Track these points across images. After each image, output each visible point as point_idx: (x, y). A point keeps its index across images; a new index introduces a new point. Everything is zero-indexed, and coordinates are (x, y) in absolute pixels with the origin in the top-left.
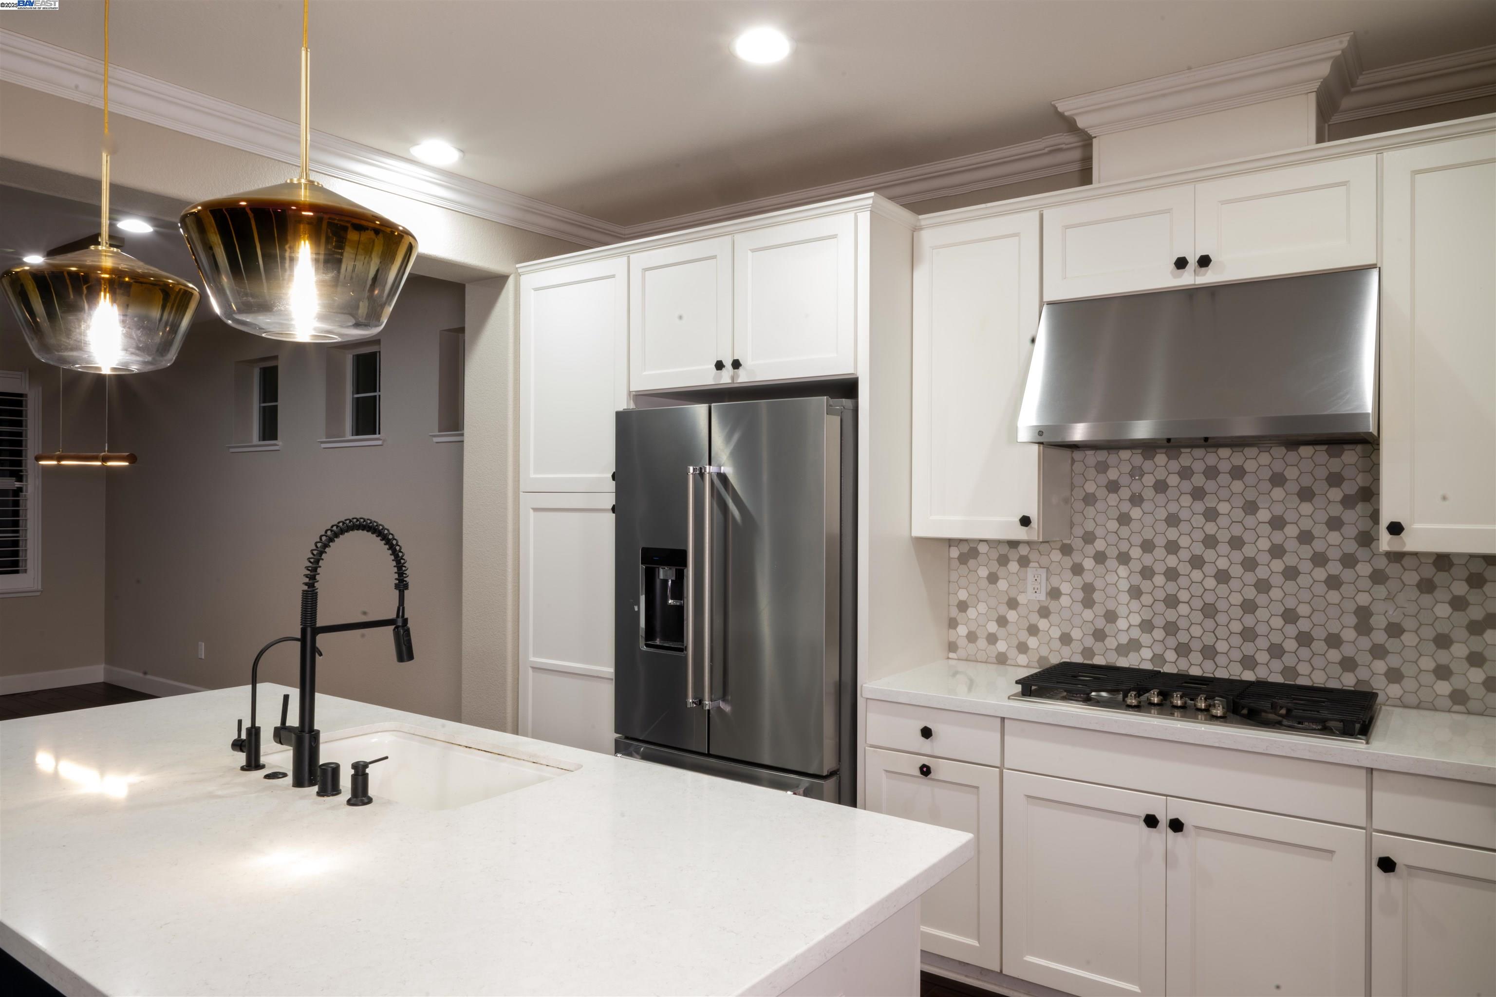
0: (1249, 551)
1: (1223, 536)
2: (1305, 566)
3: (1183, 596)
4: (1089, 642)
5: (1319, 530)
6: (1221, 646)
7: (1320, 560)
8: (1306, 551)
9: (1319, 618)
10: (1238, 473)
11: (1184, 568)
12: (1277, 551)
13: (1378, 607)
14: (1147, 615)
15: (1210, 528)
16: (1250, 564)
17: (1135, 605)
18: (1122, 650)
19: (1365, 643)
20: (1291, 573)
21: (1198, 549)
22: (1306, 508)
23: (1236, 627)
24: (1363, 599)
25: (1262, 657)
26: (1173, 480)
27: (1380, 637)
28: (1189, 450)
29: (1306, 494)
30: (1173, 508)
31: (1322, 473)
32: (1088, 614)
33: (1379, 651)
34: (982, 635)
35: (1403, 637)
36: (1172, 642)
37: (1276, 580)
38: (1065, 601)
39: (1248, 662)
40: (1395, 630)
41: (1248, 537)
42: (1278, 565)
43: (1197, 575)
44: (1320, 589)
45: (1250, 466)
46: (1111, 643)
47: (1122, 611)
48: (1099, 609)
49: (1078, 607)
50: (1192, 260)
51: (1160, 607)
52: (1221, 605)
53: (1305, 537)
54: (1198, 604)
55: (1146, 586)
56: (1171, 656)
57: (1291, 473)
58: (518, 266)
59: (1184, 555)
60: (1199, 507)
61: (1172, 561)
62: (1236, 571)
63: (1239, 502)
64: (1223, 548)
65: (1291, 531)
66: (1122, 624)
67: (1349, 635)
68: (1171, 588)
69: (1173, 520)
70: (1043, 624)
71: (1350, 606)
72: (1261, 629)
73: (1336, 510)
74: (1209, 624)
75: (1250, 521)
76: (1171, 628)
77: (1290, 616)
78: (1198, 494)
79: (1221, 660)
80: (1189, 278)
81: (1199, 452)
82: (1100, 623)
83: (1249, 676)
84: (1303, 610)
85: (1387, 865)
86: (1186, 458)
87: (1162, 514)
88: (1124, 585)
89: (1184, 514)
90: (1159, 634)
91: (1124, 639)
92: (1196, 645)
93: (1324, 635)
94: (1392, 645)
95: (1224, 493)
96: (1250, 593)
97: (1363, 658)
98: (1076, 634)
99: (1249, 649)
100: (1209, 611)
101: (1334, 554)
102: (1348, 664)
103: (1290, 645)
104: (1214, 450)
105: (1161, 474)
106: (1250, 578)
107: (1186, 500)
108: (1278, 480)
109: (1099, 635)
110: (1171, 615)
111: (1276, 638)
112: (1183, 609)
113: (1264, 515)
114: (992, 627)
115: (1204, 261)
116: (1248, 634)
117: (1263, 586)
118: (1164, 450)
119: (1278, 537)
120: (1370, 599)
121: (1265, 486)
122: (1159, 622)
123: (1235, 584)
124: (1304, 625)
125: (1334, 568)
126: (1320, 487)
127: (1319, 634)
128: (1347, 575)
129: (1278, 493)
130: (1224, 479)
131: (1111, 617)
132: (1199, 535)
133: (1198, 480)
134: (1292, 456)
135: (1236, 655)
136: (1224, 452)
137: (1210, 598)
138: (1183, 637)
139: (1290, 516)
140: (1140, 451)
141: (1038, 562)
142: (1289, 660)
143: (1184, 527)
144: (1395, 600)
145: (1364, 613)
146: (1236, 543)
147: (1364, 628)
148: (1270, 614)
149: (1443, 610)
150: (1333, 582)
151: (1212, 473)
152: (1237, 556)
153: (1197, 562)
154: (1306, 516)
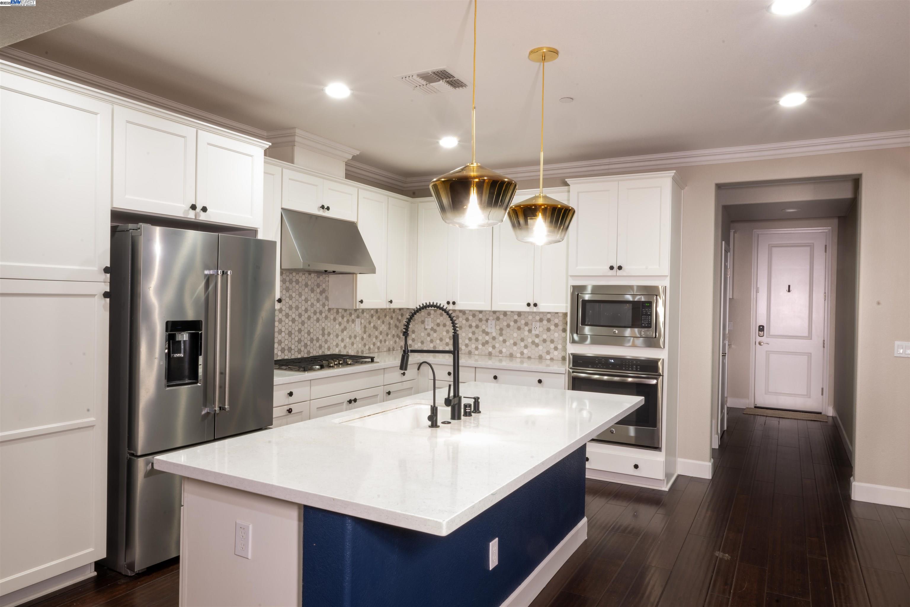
0: (300, 310)
2: (312, 315)
5: (315, 303)
6: (293, 347)
7: (315, 313)
8: (312, 310)
9: (315, 333)
10: (297, 282)
12: (306, 310)
13: (326, 328)
16: (300, 315)
19: (323, 339)
20: (309, 318)
22: (312, 295)
23: (297, 339)
24: (323, 325)
25: (302, 349)
27: (326, 336)
29: (312, 291)
35: (330, 336)
37: (306, 321)
39: (299, 351)
40: (329, 334)
41: (300, 305)
42: (306, 315)
44: (315, 322)
45: (300, 280)
52: (293, 331)
53: (312, 305)
57: (309, 283)
62: (297, 318)
63: (297, 292)
65: (309, 303)
67: (320, 337)
71: (321, 328)
72: (302, 339)
73: (318, 296)
74: (290, 339)
75: (300, 300)
77: (309, 333)
79: (293, 352)
80: (321, 213)
83: (299, 356)
84: (312, 330)
89: (284, 297)
93: (316, 338)
96: (300, 326)
99: (299, 346)
100: (290, 334)
101: (318, 311)
103: (309, 343)
106: (300, 320)
108: (306, 285)
111: (306, 341)
113: (303, 298)
115: (328, 209)
116: (300, 341)
117: (303, 323)
119: (306, 305)
121: (304, 287)
123: (296, 323)
124: (312, 336)
125: (318, 315)
126: (315, 288)
129: (306, 290)
135: (296, 349)
137: (290, 329)
139: (309, 298)
144: (329, 324)
145: (323, 329)
146: (297, 308)
147: (323, 335)
148: (304, 333)
149: (337, 326)
150: (318, 320)
151: (291, 281)
152: (297, 313)
153: (287, 316)
154: (312, 298)
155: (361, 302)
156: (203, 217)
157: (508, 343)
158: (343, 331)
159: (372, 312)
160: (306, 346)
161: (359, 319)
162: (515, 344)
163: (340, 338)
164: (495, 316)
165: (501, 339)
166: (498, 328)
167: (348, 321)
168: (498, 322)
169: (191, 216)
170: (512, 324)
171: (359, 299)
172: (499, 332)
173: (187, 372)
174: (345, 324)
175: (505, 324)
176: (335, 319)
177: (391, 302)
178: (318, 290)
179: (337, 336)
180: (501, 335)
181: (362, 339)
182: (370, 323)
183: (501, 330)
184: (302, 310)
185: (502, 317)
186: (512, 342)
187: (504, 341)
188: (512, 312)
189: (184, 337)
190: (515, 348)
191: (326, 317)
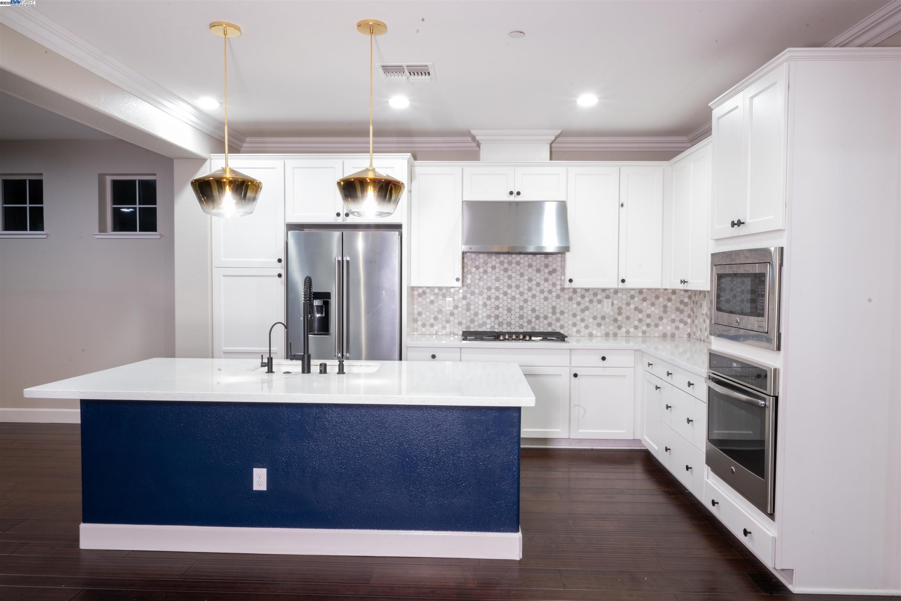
0: (521, 289)
1: (514, 285)
2: (538, 294)
3: (501, 305)
4: (469, 324)
5: (542, 282)
6: (513, 322)
7: (542, 292)
8: (538, 289)
9: (541, 310)
10: (518, 263)
11: (501, 296)
12: (530, 289)
13: (558, 306)
14: (489, 312)
15: (510, 282)
16: (522, 294)
17: (485, 309)
18: (480, 326)
19: (554, 317)
20: (534, 296)
21: (506, 289)
22: (538, 275)
23: (518, 315)
24: (554, 304)
25: (525, 324)
26: (498, 265)
27: (558, 315)
28: (503, 255)
29: (538, 271)
30: (498, 275)
31: (543, 264)
32: (468, 314)
33: (558, 320)
34: (428, 324)
35: (564, 315)
36: (497, 321)
37: (530, 299)
38: (460, 309)
39: (521, 326)
40: (562, 313)
41: (521, 285)
42: (530, 294)
43: (505, 298)
44: (542, 301)
45: (522, 261)
46: (476, 323)
47: (480, 312)
48: (472, 312)
49: (464, 312)
50: (515, 193)
51: (493, 310)
52: (513, 308)
53: (538, 285)
54: (506, 308)
55: (488, 303)
56: (496, 326)
57: (534, 264)
58: (211, 155)
59: (501, 291)
60: (506, 275)
61: (497, 294)
62: (518, 296)
63: (518, 273)
64: (514, 289)
65: (534, 282)
66: (480, 316)
67: (550, 315)
68: (497, 303)
69: (497, 279)
70: (452, 318)
71: (550, 306)
72: (525, 315)
73: (547, 276)
74: (509, 314)
75: (522, 280)
76: (497, 317)
77: (534, 310)
78: (506, 270)
79: (513, 326)
80: (512, 198)
81: (506, 256)
82: (473, 317)
84: (537, 308)
85: (576, 375)
86: (502, 257)
87: (494, 277)
88: (481, 303)
89: (501, 277)
90: (493, 319)
91: (481, 322)
92: (505, 322)
93: (543, 316)
94: (561, 317)
95: (514, 270)
96: (522, 303)
97: (554, 322)
98: (464, 321)
99: (521, 322)
100: (509, 310)
101: (546, 290)
102: (550, 324)
103: (533, 320)
104: (511, 255)
105: (494, 263)
106: (522, 298)
107: (502, 272)
108: (530, 266)
109: (472, 321)
110: (497, 312)
111: (529, 318)
112: (501, 310)
113: (526, 277)
114: (432, 321)
115: (518, 193)
116: (521, 317)
117: (526, 301)
118: (494, 255)
119: (530, 285)
120: (556, 304)
121: (527, 268)
122: (493, 315)
123: (517, 301)
124: (537, 313)
125: (546, 294)
126: (542, 268)
127: (542, 315)
128: (550, 296)
129: (530, 270)
130: (514, 265)
131: (476, 314)
132: (506, 284)
133: (506, 265)
134: (534, 258)
135: (517, 324)
136: (514, 256)
137: (509, 306)
138: (500, 319)
139: (534, 278)
140: (487, 255)
141: (450, 296)
142: (533, 325)
143: (501, 282)
144: (562, 303)
145: (554, 308)
146: (518, 287)
147: (554, 313)
148: (527, 310)
149: (575, 306)
150: (546, 299)
151: (510, 263)
152: (518, 291)
153: (505, 294)
154: (538, 278)
155: (571, 281)
158: (583, 311)
159: (632, 293)
160: (529, 322)
161: (609, 299)
163: (579, 318)
167: (591, 301)
169: (340, 220)
174: (587, 304)
176: (572, 299)
177: (623, 281)
178: (547, 271)
179: (574, 315)
181: (616, 320)
182: (628, 304)
184: (524, 289)
191: (558, 297)
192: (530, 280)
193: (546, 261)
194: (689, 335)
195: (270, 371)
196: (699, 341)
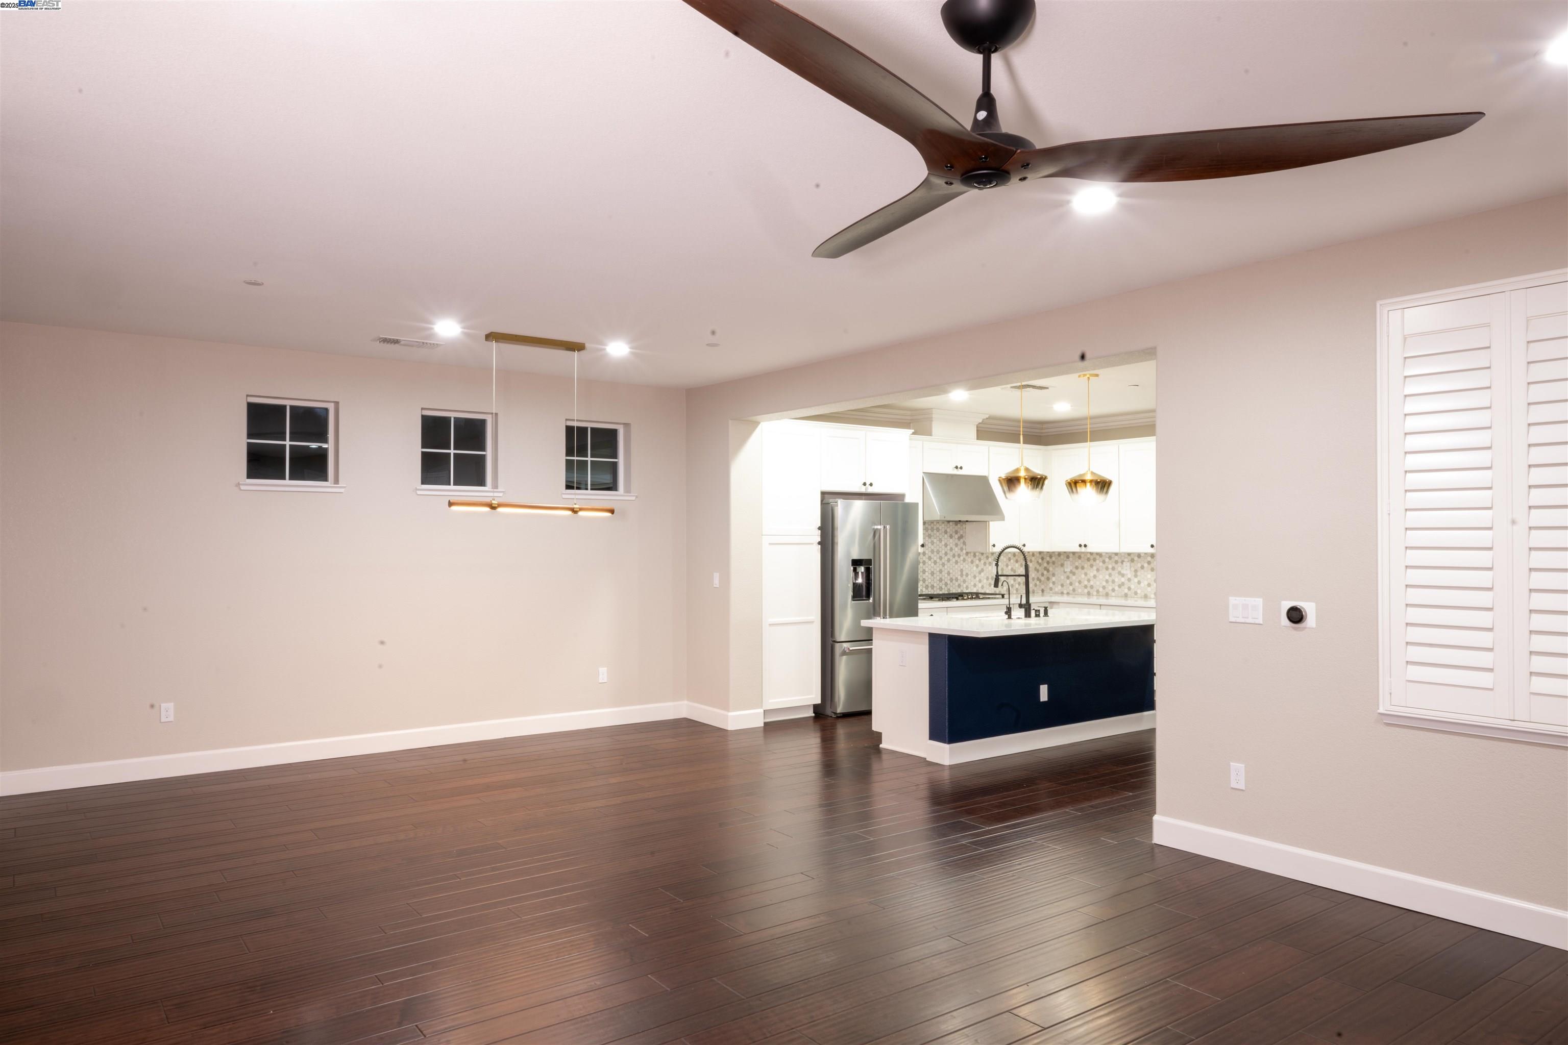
5: (954, 547)
6: (935, 585)
10: (938, 530)
11: (926, 560)
12: (946, 554)
13: (964, 569)
15: (932, 547)
16: (941, 558)
19: (962, 579)
20: (949, 560)
21: (929, 554)
23: (938, 578)
24: (962, 567)
25: (943, 587)
27: (964, 577)
29: (951, 537)
31: (954, 530)
33: (965, 581)
35: (969, 577)
36: (924, 585)
39: (941, 589)
40: (967, 575)
41: (940, 550)
50: (959, 467)
67: (959, 577)
71: (959, 569)
75: (941, 545)
77: (949, 573)
79: (935, 589)
83: (941, 593)
93: (955, 578)
100: (932, 574)
103: (949, 582)
108: (946, 532)
113: (943, 543)
115: (961, 468)
116: (941, 580)
117: (943, 565)
126: (954, 534)
129: (946, 536)
137: (932, 570)
144: (967, 566)
145: (962, 571)
146: (938, 552)
147: (962, 575)
148: (945, 573)
149: (975, 568)
150: (957, 562)
151: (932, 529)
152: (938, 556)
153: (930, 558)
154: (951, 543)
155: (994, 546)
156: (871, 490)
157: (1142, 585)
158: (980, 573)
160: (946, 584)
162: (1149, 585)
163: (977, 579)
164: (1130, 558)
165: (1136, 580)
166: (1133, 569)
167: (985, 564)
168: (1132, 564)
169: (863, 490)
170: (1146, 565)
171: (991, 544)
172: (1134, 574)
173: (864, 593)
175: (1139, 565)
176: (972, 562)
178: (956, 536)
179: (975, 577)
180: (1136, 576)
183: (1136, 571)
184: (942, 553)
185: (1136, 558)
186: (1146, 583)
187: (1139, 582)
188: (1145, 554)
189: (862, 569)
190: (1149, 589)
191: (964, 560)
192: (946, 545)
193: (956, 528)
194: (1043, 591)
195: (1010, 617)
196: (1060, 595)
